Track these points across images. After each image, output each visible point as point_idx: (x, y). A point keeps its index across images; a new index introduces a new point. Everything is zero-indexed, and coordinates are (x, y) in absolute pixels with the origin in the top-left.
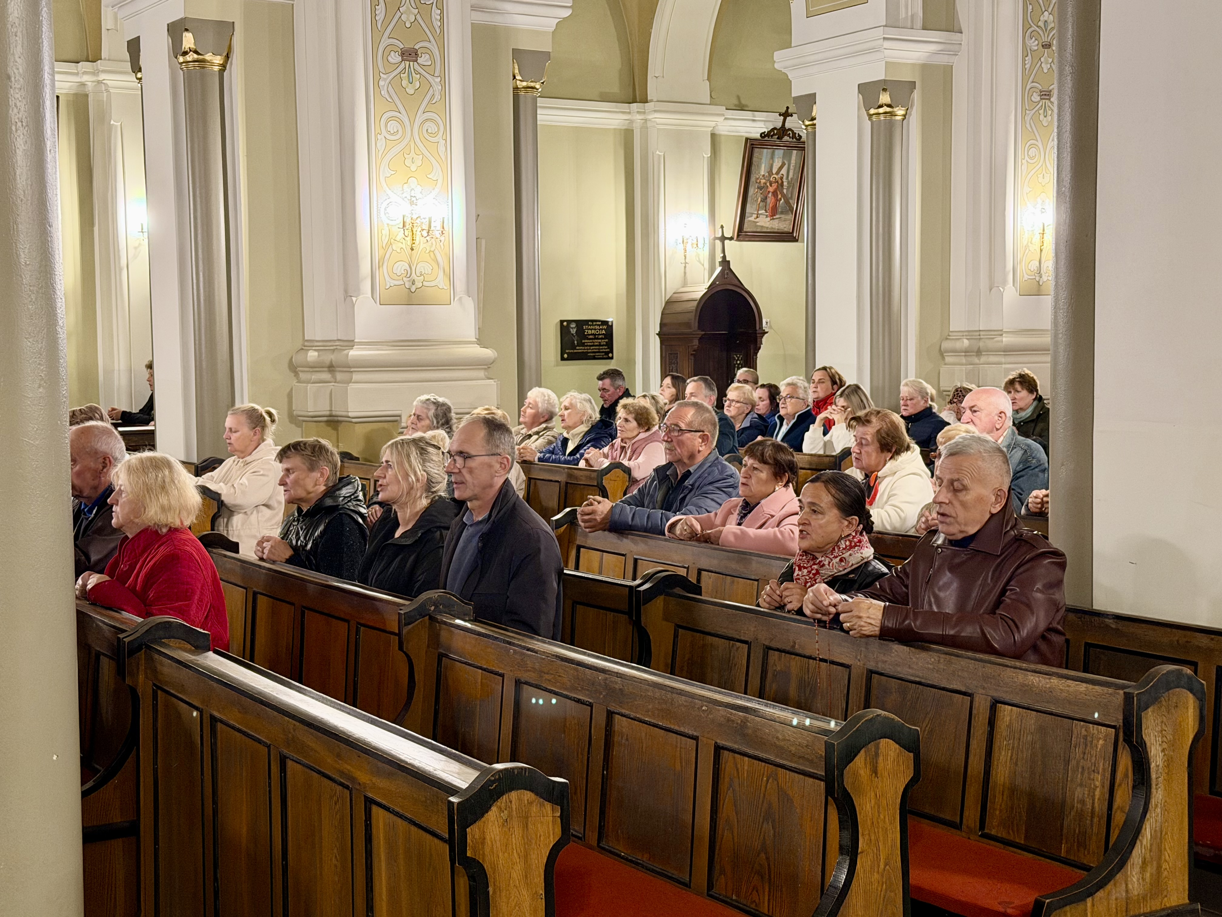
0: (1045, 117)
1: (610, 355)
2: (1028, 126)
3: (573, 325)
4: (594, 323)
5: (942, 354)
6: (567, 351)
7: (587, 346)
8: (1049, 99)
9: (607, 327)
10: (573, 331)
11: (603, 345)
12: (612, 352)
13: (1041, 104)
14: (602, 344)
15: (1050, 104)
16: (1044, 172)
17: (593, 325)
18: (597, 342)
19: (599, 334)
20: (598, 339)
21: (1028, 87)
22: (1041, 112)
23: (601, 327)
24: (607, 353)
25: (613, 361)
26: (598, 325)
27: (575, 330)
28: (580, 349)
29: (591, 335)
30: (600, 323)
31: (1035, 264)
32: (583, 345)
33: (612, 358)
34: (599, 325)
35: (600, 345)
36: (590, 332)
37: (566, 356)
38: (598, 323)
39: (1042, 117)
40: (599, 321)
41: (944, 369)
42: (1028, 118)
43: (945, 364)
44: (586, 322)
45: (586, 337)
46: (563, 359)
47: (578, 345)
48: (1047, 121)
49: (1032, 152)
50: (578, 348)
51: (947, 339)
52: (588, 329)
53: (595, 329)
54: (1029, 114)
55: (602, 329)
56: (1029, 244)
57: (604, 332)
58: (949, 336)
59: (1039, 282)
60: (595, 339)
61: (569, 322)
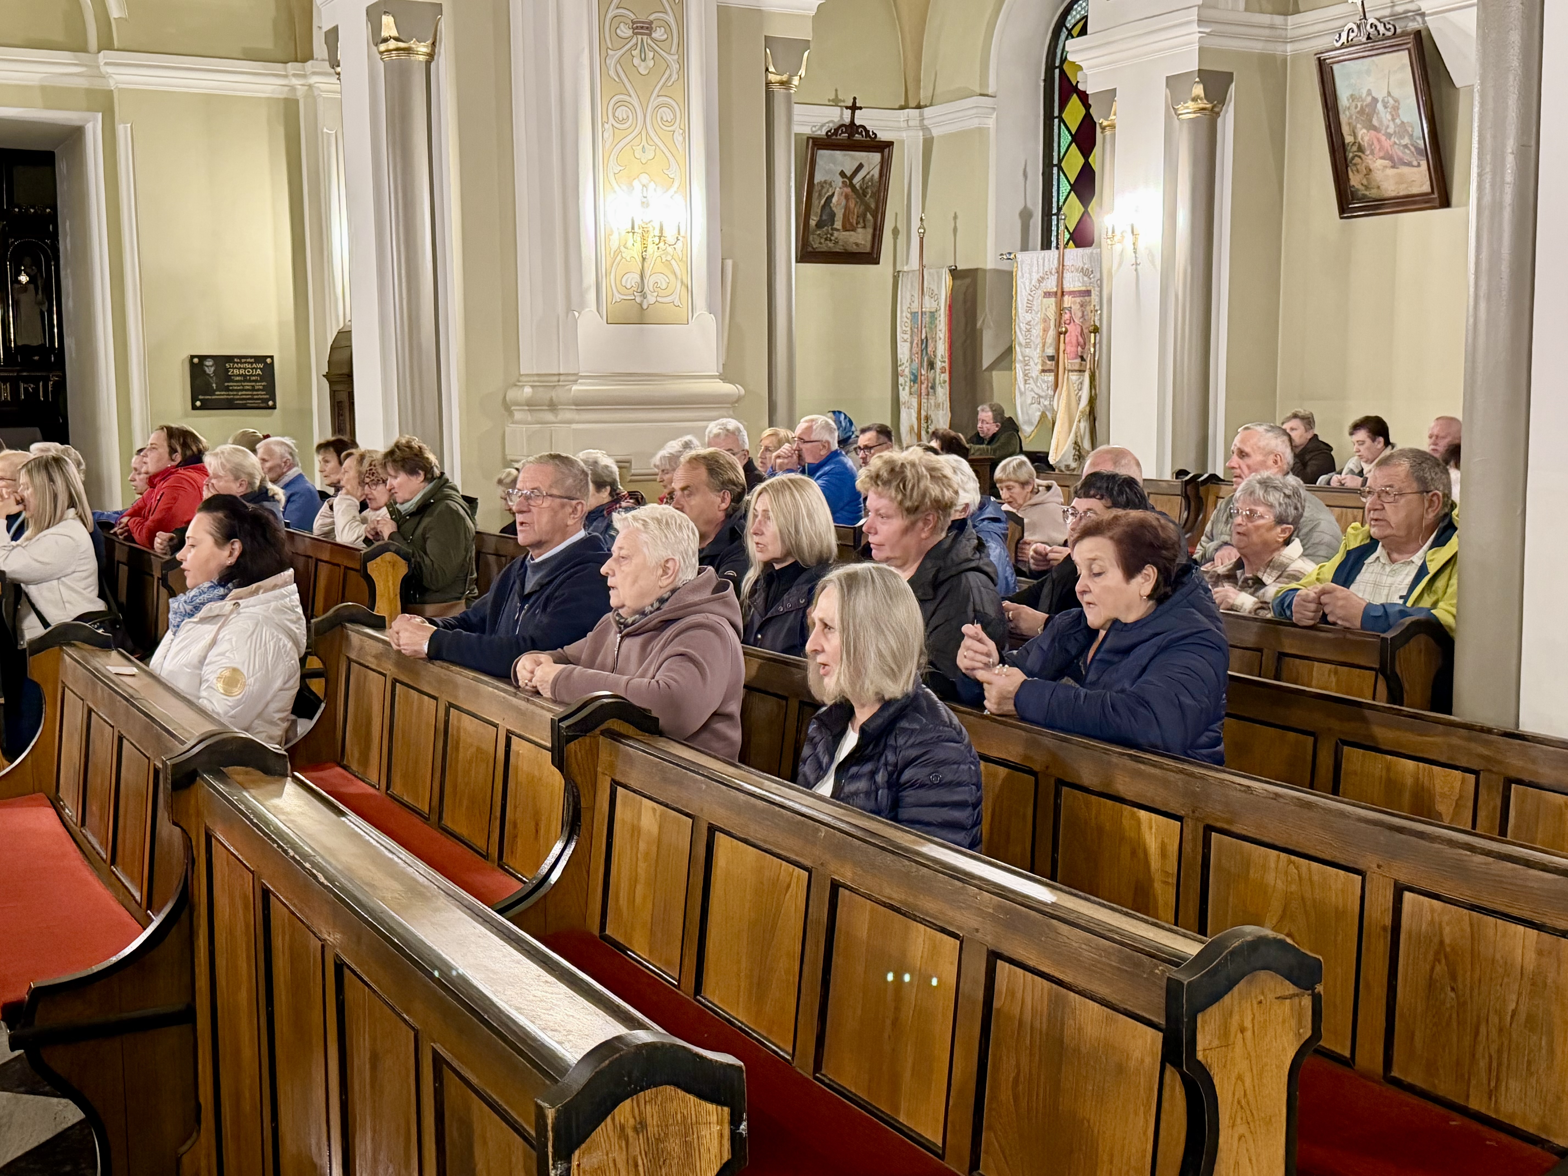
0: (644, 60)
1: (271, 403)
2: (612, 73)
3: (209, 363)
4: (243, 360)
5: (507, 407)
6: (200, 397)
7: (232, 390)
8: (650, 35)
9: (266, 364)
10: (210, 371)
11: (258, 390)
12: (273, 399)
13: (634, 40)
14: (256, 388)
15: (650, 41)
16: (644, 142)
17: (241, 363)
18: (248, 386)
19: (252, 375)
20: (250, 381)
21: (610, 15)
22: (636, 53)
23: (254, 365)
24: (266, 401)
25: (276, 411)
26: (249, 363)
27: (213, 369)
28: (220, 395)
29: (239, 375)
30: (252, 360)
31: (633, 279)
32: (227, 389)
33: (274, 407)
34: (252, 363)
35: (253, 390)
36: (236, 372)
37: (198, 403)
38: (248, 360)
39: (636, 61)
40: (251, 357)
41: (510, 428)
42: (611, 62)
43: (513, 423)
44: (230, 359)
45: (229, 379)
46: (194, 408)
47: (217, 390)
48: (646, 68)
49: (621, 112)
50: (217, 393)
51: (516, 385)
52: (233, 368)
53: (245, 369)
54: (613, 56)
55: (256, 369)
56: (622, 249)
57: (259, 372)
58: (519, 381)
59: (641, 305)
60: (245, 381)
61: (202, 358)
